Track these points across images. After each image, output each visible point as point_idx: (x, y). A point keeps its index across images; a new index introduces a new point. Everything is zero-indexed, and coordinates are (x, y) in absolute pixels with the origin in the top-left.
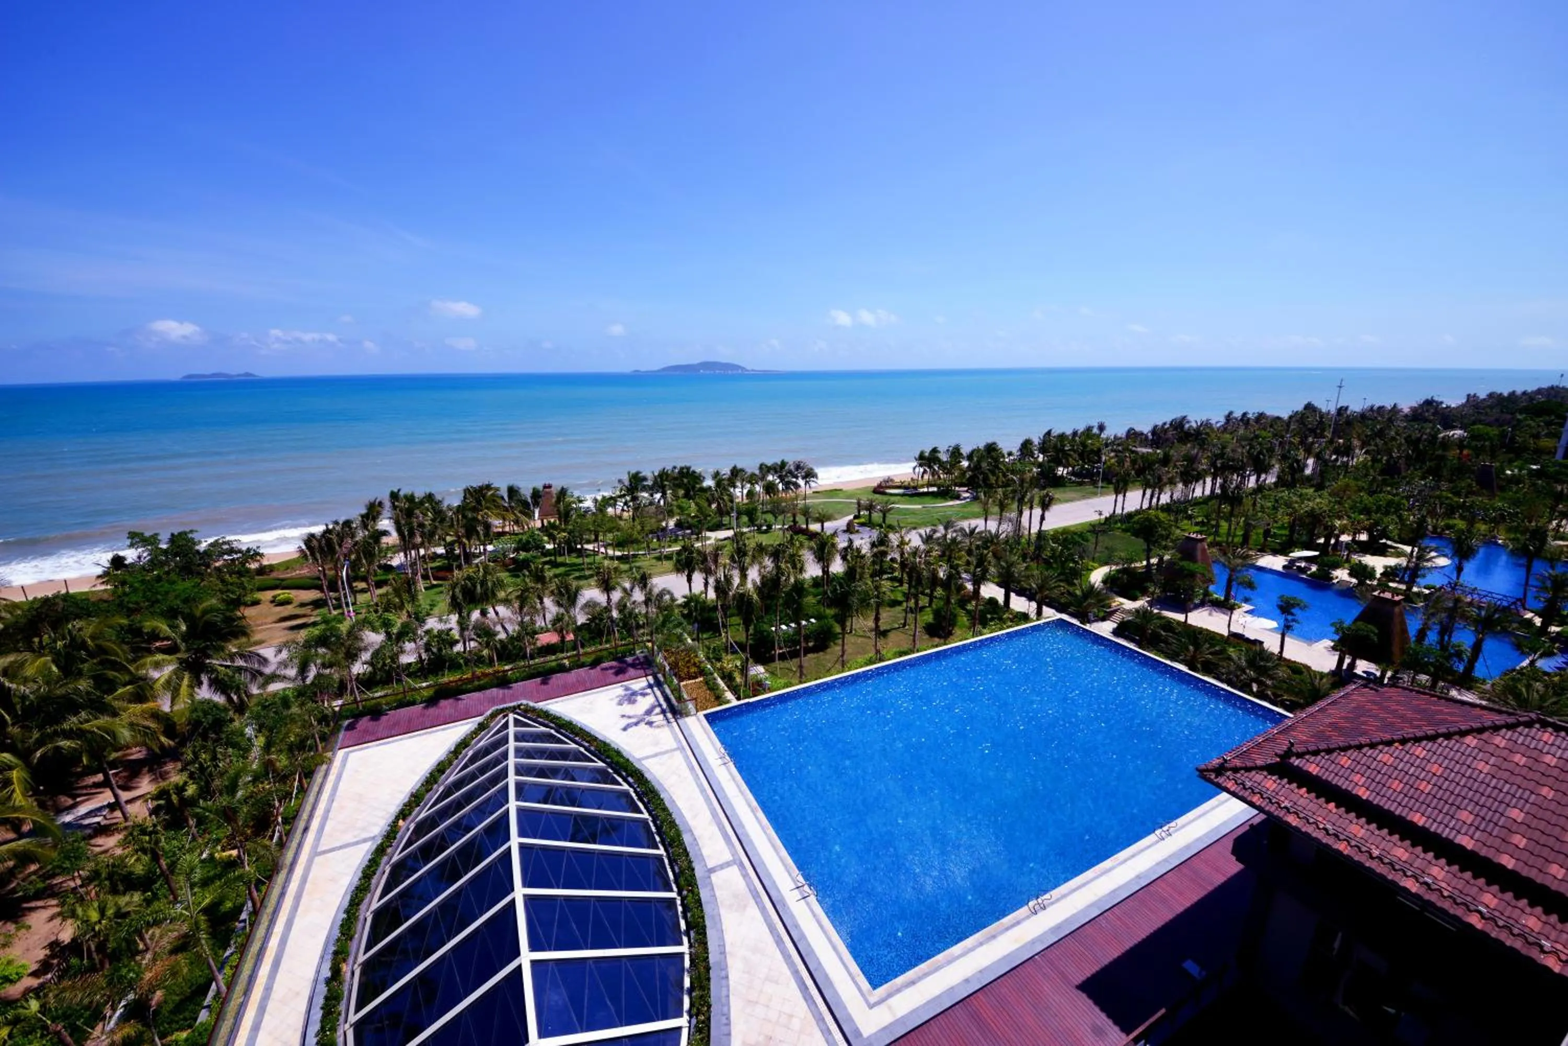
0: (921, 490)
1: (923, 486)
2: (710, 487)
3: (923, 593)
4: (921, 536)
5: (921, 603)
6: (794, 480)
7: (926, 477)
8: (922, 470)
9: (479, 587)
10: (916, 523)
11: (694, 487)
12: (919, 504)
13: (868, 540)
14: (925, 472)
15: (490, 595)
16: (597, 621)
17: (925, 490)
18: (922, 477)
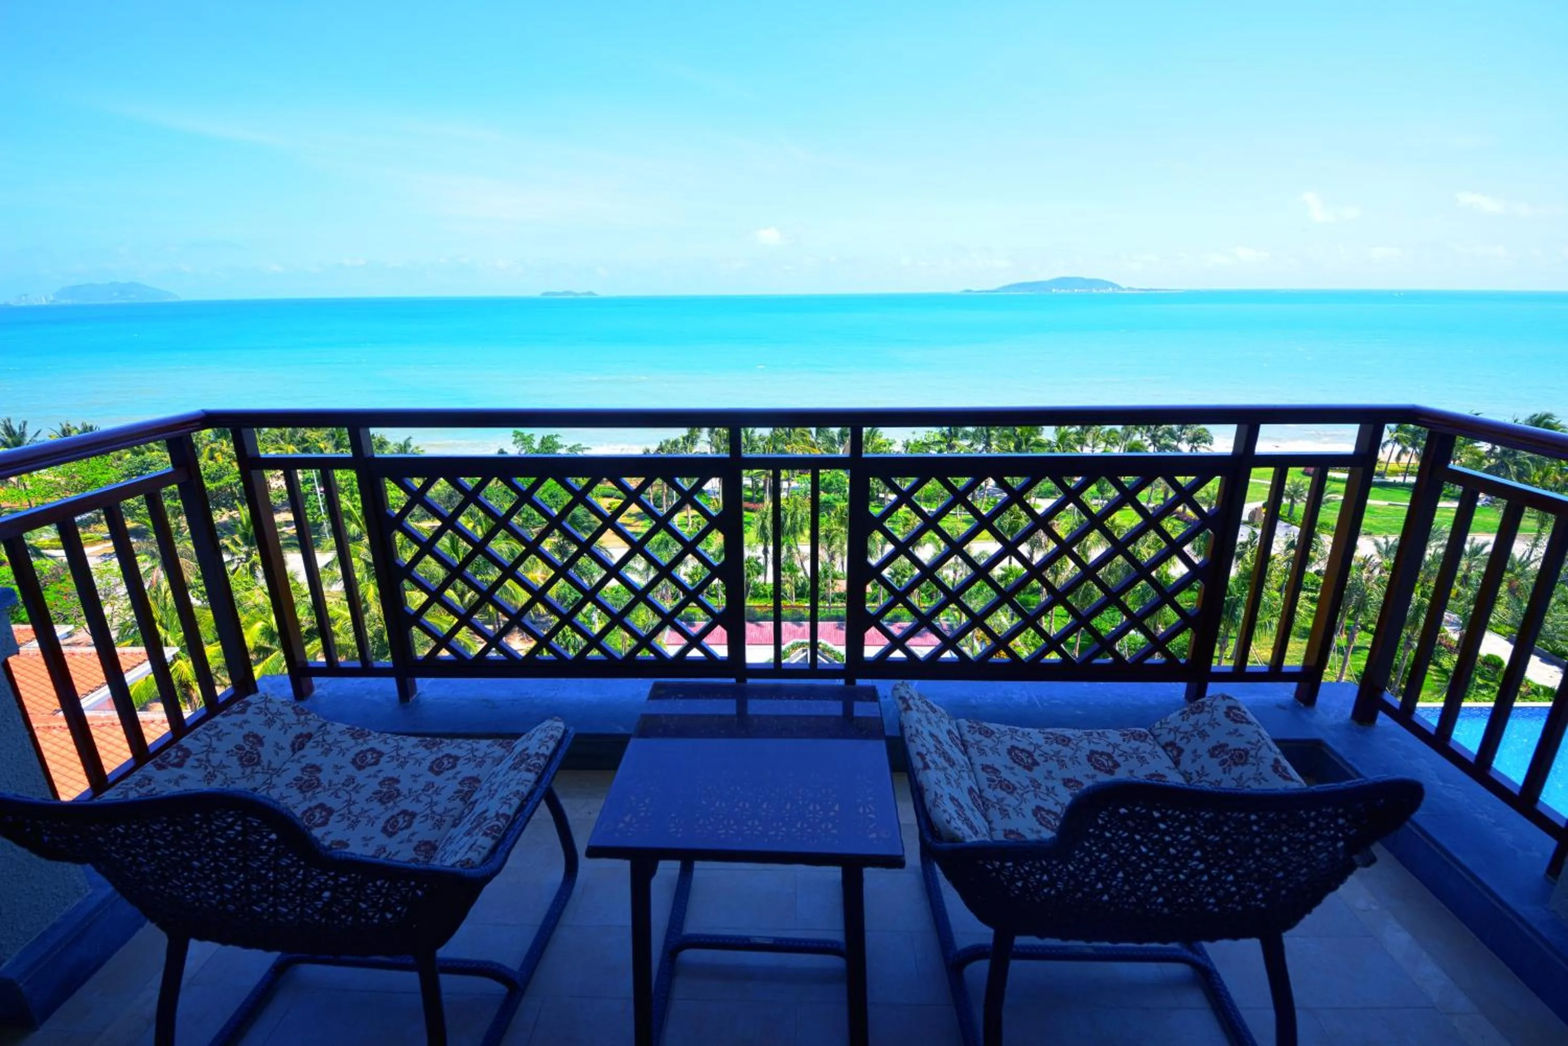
0: (1391, 479)
1: (1395, 473)
2: (1049, 443)
3: (1364, 628)
4: (1377, 544)
5: (1357, 642)
6: (1175, 443)
7: (1405, 459)
8: (1398, 448)
9: (789, 520)
10: (1374, 527)
11: (1027, 440)
12: (1385, 499)
13: (1285, 539)
14: (1404, 450)
15: (798, 529)
16: (900, 577)
17: (1400, 479)
18: (1398, 458)
